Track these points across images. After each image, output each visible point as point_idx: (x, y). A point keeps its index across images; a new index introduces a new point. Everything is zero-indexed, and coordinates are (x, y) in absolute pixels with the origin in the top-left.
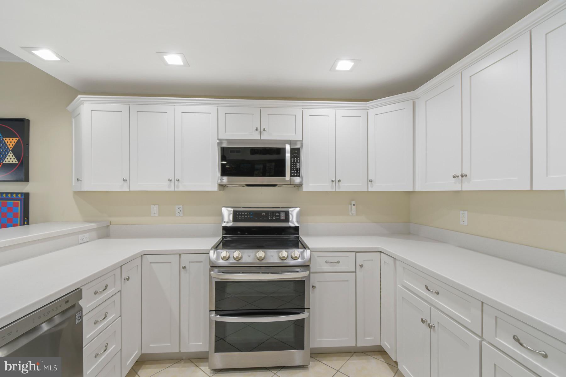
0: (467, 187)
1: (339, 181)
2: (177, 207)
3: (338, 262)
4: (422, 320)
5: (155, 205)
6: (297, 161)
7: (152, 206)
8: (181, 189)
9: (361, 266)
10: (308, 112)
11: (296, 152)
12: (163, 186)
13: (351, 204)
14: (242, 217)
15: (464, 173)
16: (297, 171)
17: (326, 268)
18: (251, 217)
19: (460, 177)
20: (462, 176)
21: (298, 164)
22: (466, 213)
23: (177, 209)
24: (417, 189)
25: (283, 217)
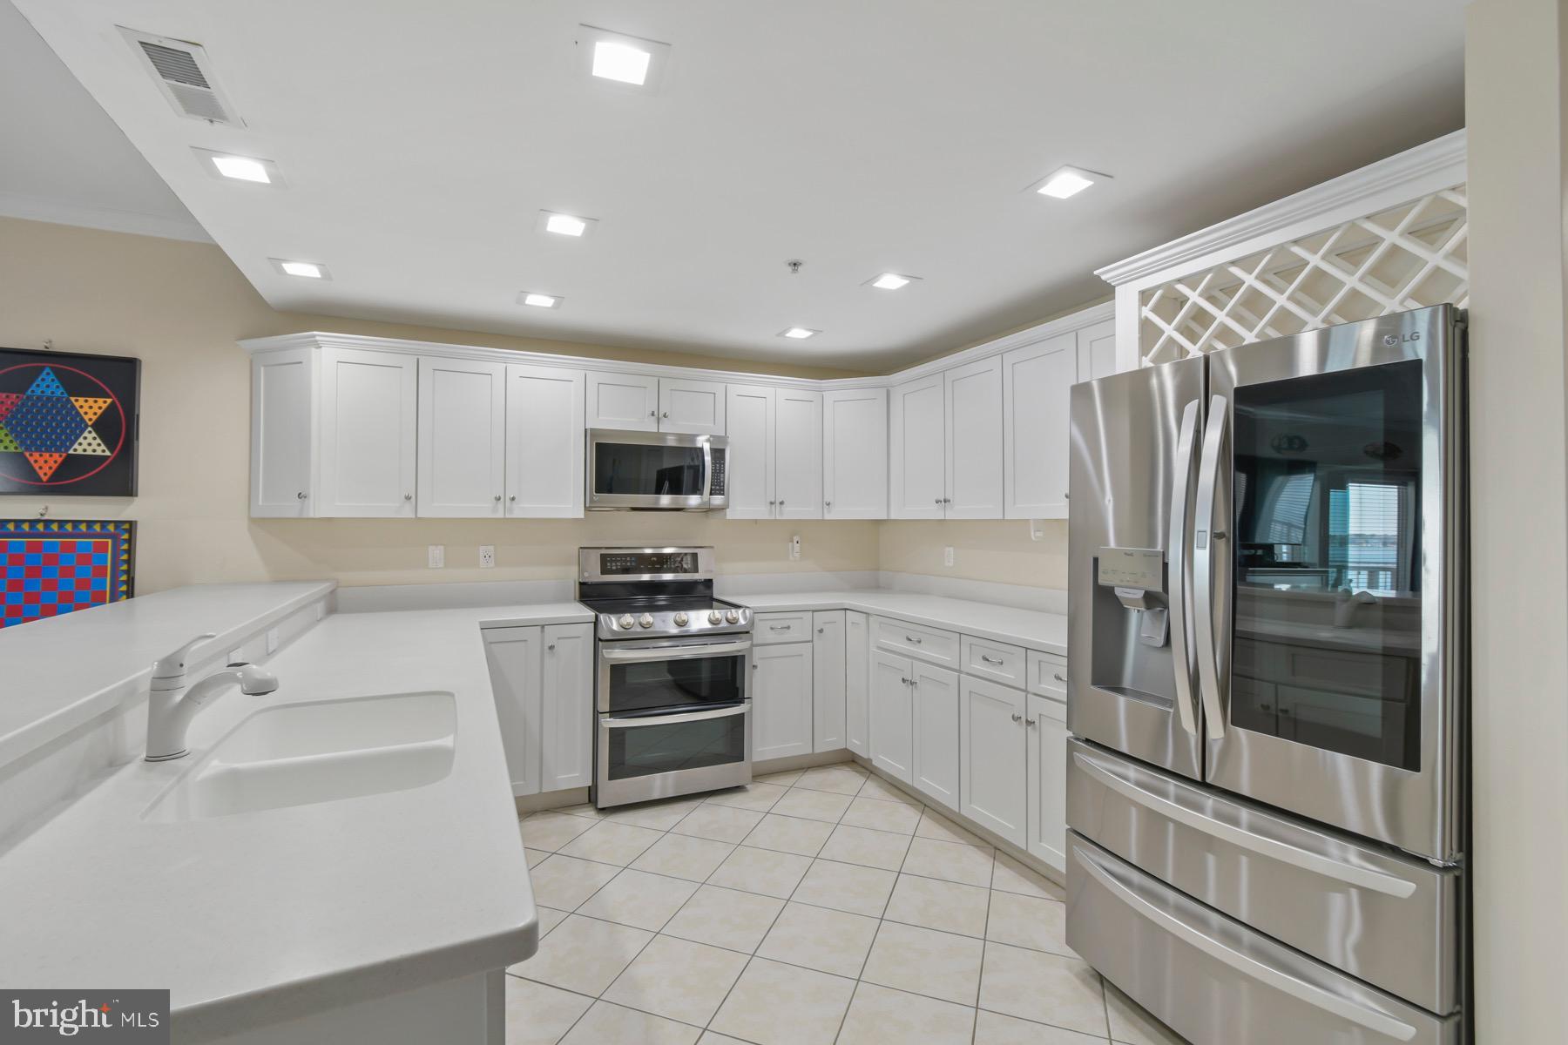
0: (950, 515)
1: (782, 503)
2: (482, 548)
3: (788, 628)
4: (903, 679)
5: (436, 545)
6: (720, 470)
7: (431, 548)
8: (517, 514)
9: (821, 631)
10: (734, 389)
11: (718, 454)
12: (483, 509)
13: (792, 541)
14: (617, 566)
15: (947, 498)
16: (720, 486)
17: (772, 637)
18: (633, 564)
19: (943, 503)
20: (945, 501)
21: (722, 475)
22: (951, 549)
23: (482, 555)
24: (893, 517)
25: (687, 564)
